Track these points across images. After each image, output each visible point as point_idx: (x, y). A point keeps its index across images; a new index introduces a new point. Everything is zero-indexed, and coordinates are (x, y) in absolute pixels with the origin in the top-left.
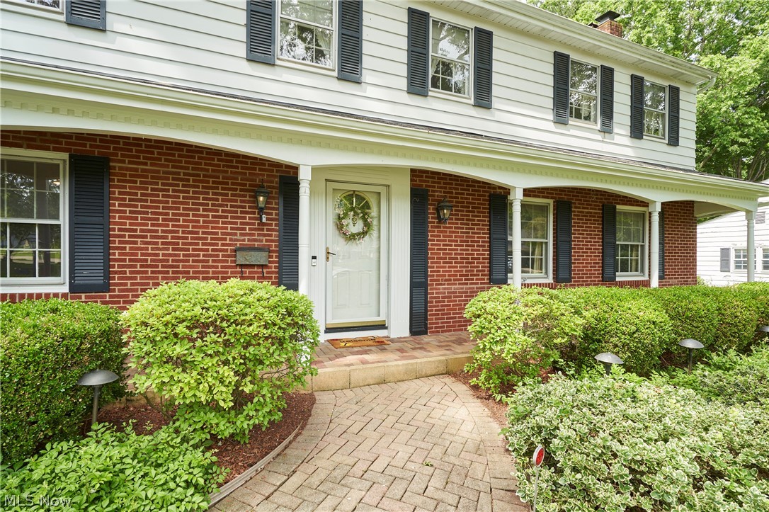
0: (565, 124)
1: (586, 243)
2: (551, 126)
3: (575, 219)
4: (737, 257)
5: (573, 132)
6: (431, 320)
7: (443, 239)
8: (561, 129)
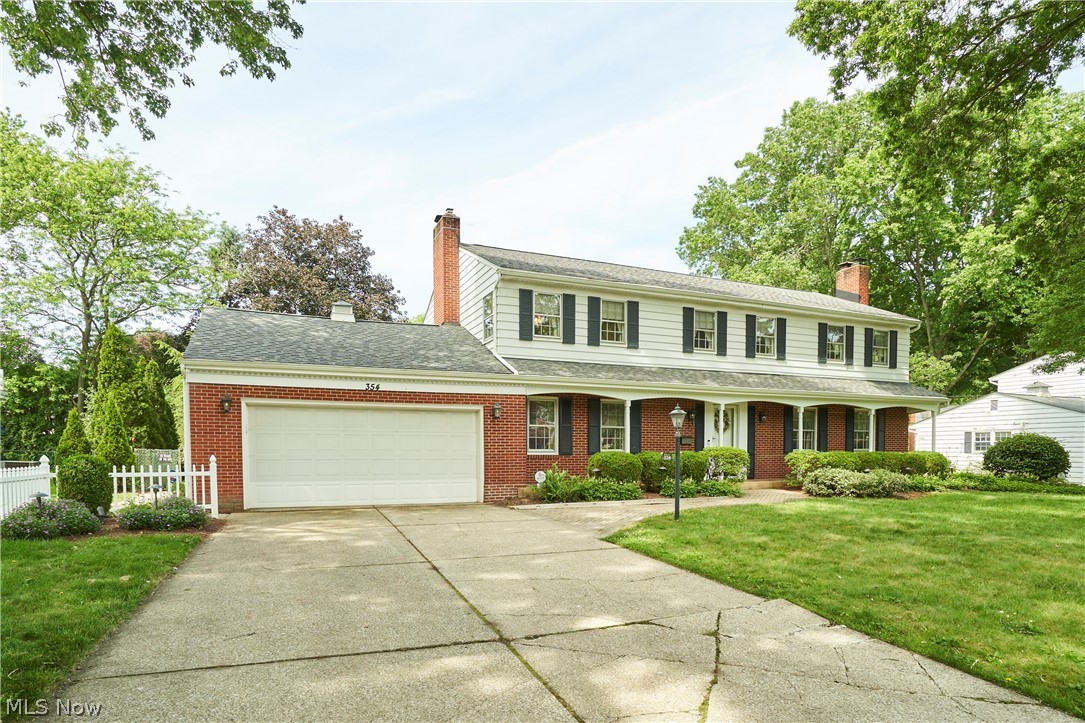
0: (825, 363)
1: (836, 431)
2: (817, 365)
3: (830, 418)
4: (977, 439)
5: (829, 367)
6: (756, 472)
7: (762, 430)
8: (823, 366)
